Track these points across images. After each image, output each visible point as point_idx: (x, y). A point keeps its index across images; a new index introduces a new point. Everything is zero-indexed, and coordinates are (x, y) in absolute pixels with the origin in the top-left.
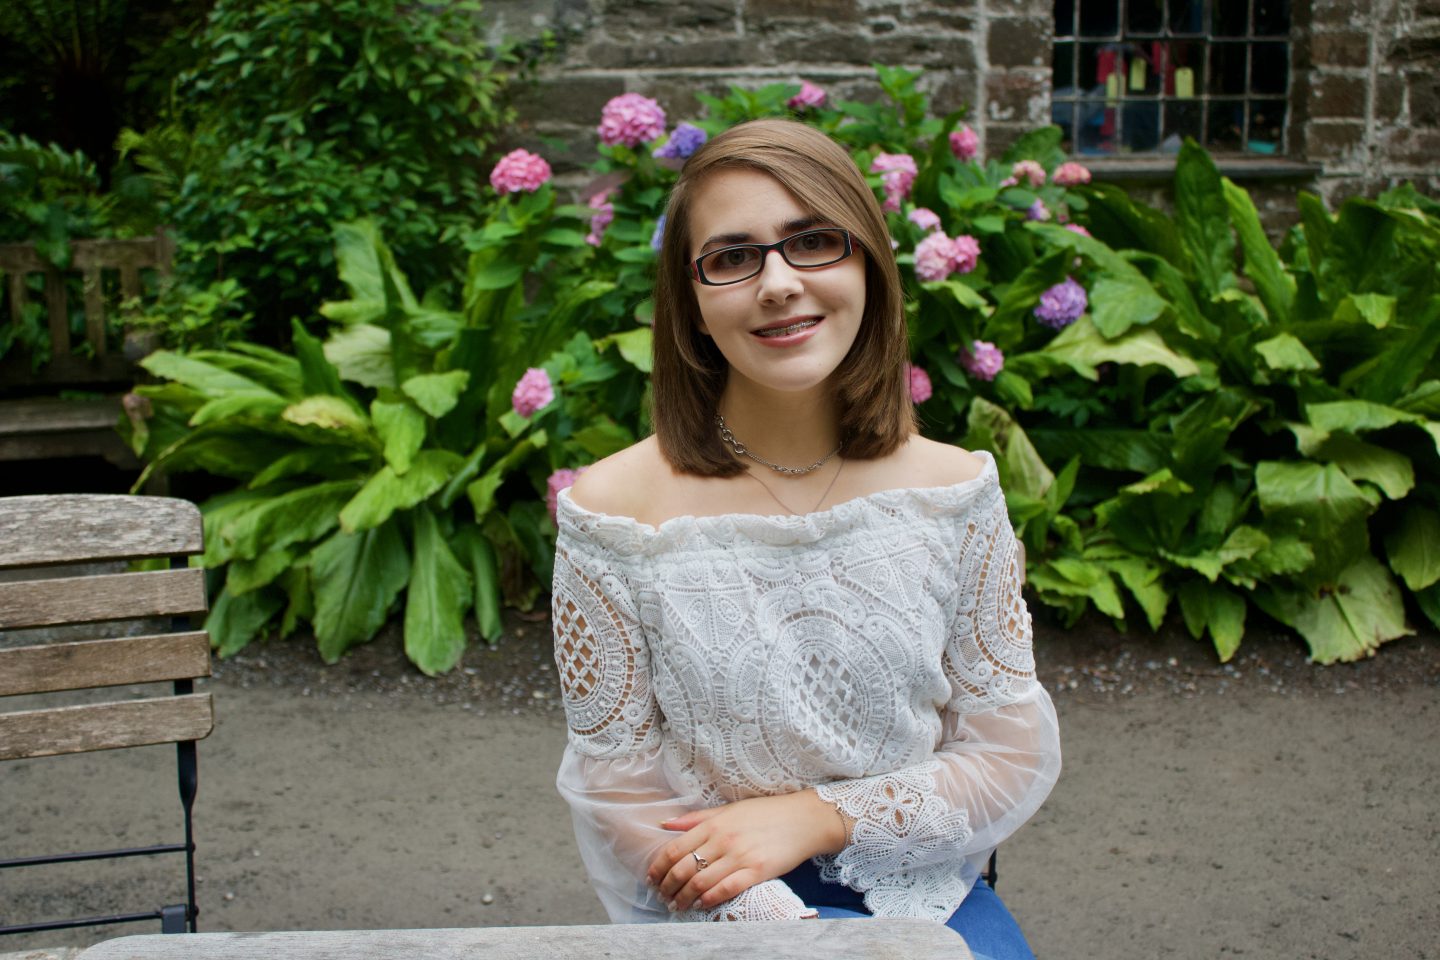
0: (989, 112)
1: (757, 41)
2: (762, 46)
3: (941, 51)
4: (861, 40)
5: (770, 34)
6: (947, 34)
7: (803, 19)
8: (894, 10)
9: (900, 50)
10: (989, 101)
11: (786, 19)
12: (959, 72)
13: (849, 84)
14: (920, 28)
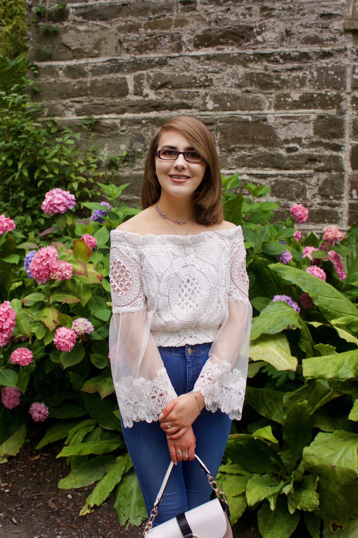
0: (351, 195)
1: (227, 156)
2: (229, 160)
3: (323, 162)
4: (280, 156)
5: (233, 153)
6: (328, 153)
7: (250, 146)
8: (298, 140)
9: (301, 161)
10: (351, 190)
11: (241, 146)
12: (334, 173)
13: (274, 179)
14: (312, 149)
